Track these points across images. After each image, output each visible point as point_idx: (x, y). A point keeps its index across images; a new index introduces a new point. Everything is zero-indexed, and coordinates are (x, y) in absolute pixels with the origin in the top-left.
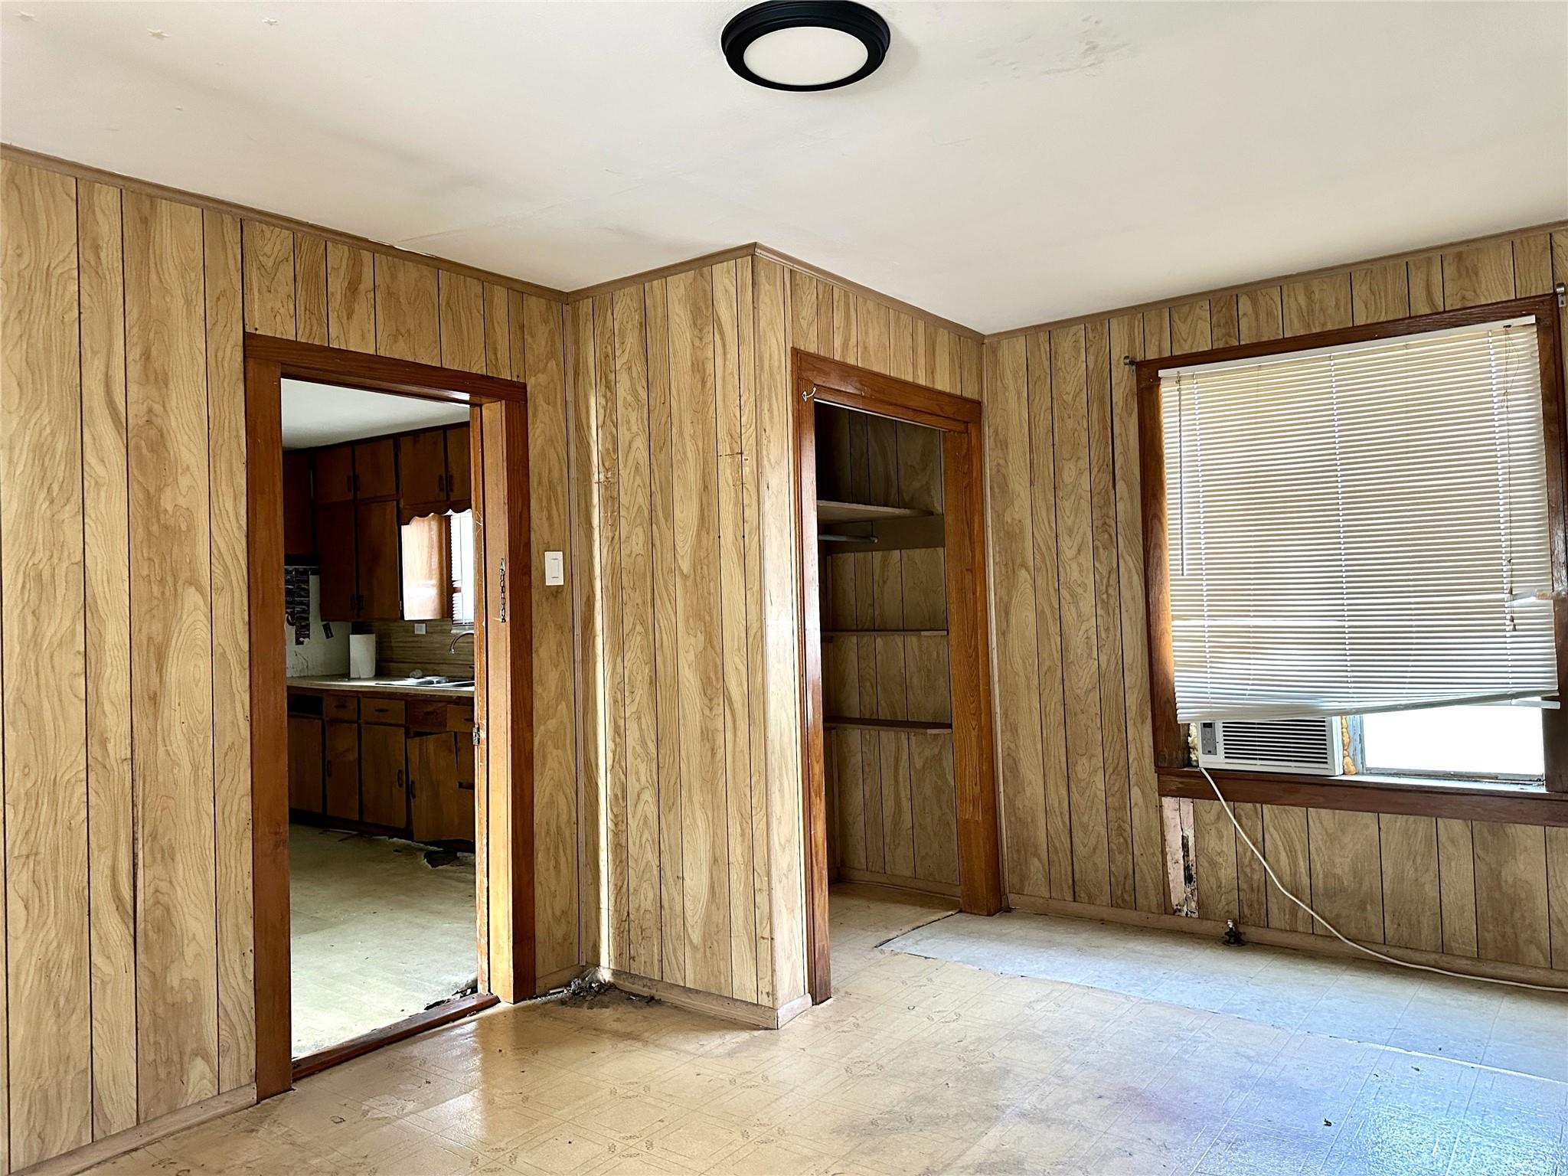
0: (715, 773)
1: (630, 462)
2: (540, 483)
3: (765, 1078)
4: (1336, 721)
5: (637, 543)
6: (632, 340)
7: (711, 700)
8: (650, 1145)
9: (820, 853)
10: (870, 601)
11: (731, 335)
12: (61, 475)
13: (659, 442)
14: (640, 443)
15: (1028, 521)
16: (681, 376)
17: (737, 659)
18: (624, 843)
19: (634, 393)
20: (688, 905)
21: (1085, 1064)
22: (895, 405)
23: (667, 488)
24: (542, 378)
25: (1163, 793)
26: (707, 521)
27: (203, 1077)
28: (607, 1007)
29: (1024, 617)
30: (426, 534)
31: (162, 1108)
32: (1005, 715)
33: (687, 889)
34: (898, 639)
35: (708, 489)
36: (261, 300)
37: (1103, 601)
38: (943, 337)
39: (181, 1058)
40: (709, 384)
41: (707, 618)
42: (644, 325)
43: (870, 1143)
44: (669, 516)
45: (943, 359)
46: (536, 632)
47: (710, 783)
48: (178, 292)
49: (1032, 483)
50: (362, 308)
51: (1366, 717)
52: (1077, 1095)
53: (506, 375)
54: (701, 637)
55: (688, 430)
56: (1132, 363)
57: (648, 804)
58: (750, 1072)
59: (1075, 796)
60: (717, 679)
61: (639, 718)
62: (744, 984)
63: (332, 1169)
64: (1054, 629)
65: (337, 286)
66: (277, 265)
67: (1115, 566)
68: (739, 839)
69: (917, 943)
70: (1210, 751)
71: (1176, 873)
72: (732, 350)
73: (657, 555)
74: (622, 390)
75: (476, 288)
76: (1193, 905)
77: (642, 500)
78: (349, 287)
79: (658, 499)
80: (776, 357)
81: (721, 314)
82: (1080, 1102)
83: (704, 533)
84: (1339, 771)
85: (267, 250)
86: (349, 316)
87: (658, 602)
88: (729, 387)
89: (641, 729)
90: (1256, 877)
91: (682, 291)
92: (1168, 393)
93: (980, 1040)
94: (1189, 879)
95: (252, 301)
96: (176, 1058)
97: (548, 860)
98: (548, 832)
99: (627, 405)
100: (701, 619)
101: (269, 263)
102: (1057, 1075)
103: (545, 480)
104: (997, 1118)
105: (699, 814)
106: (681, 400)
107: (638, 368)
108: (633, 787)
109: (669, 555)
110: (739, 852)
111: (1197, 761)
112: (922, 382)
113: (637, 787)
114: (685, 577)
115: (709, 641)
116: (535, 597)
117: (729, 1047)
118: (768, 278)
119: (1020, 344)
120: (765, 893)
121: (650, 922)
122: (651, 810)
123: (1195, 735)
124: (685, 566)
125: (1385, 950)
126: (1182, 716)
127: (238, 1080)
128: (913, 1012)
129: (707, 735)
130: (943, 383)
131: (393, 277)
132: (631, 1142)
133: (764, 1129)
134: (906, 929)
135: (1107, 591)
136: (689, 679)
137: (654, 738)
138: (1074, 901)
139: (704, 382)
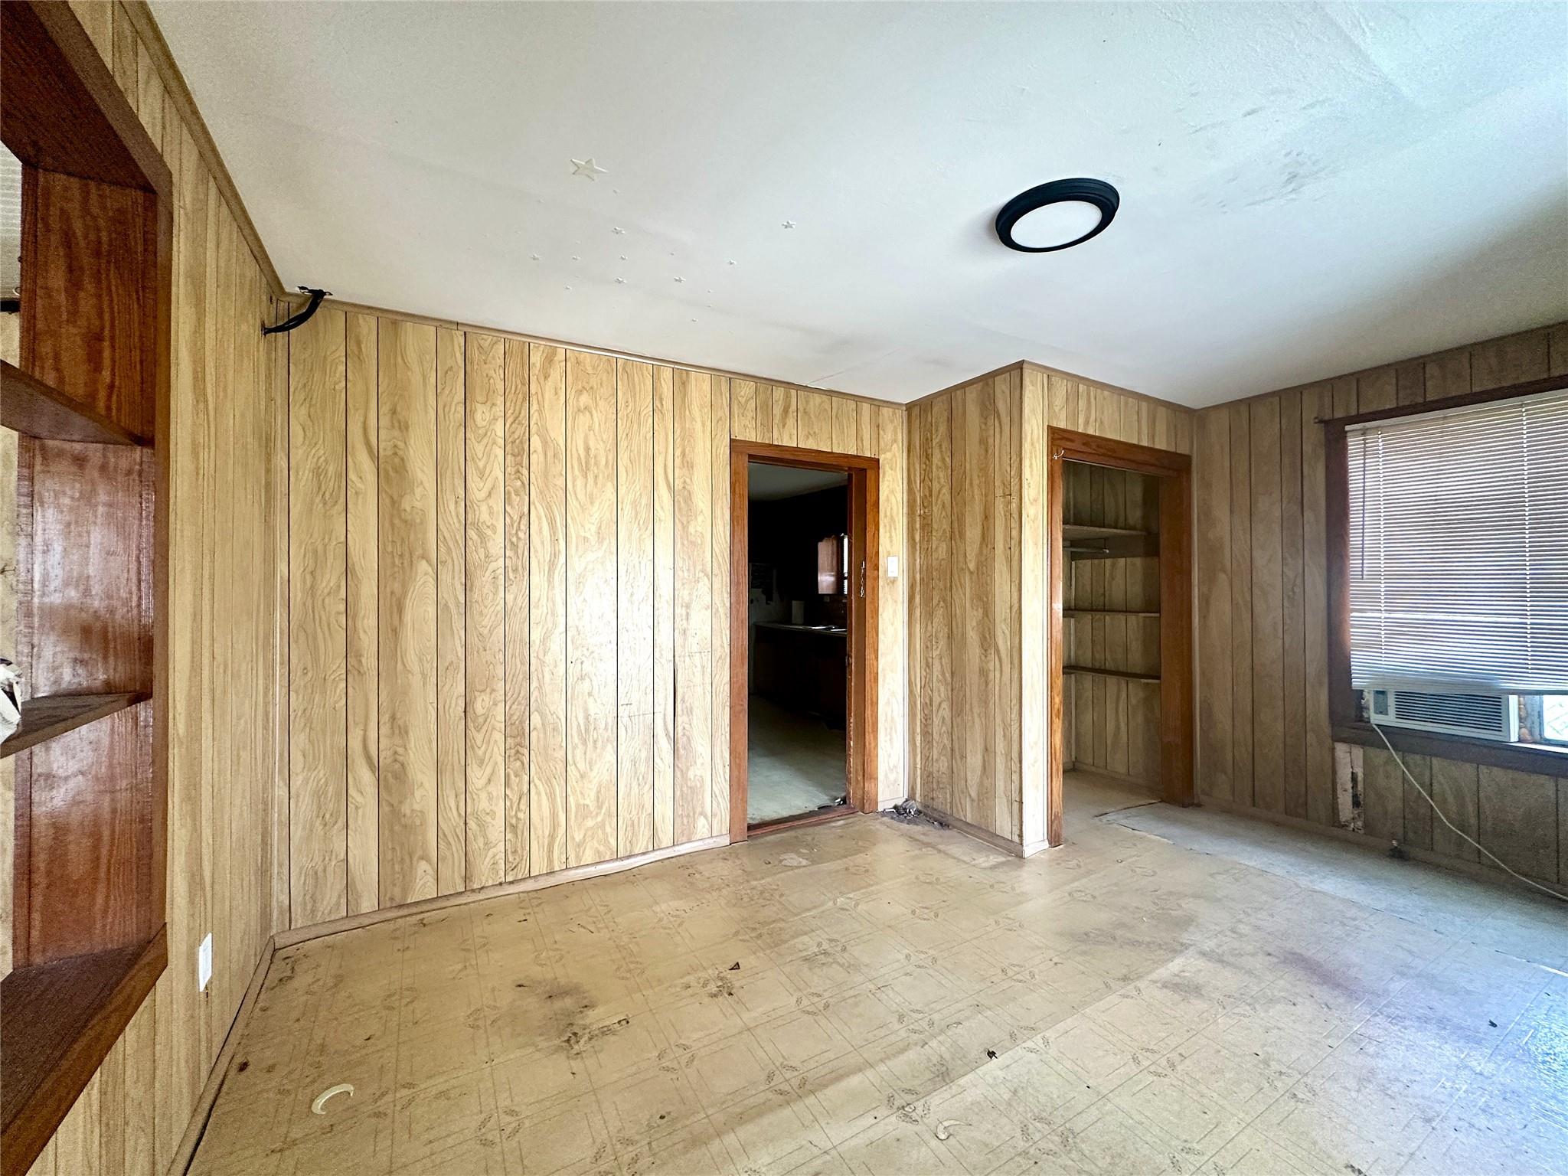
0: (987, 696)
1: (939, 502)
2: (886, 516)
3: (1013, 889)
4: (1513, 700)
5: (942, 551)
6: (943, 428)
7: (986, 651)
8: (936, 915)
9: (1058, 754)
10: (1101, 591)
11: (1005, 420)
12: (644, 516)
13: (957, 490)
14: (946, 491)
15: (1228, 537)
16: (973, 447)
17: (1004, 627)
18: (930, 731)
19: (943, 460)
20: (969, 774)
21: (1258, 928)
22: (1123, 459)
23: (961, 520)
24: (889, 455)
25: (1337, 739)
26: (986, 538)
27: (704, 827)
28: (917, 825)
29: (1222, 607)
30: (830, 548)
31: (685, 839)
32: (1203, 674)
33: (968, 765)
34: (1122, 617)
35: (987, 517)
36: (739, 421)
37: (1289, 596)
38: (1162, 412)
39: (694, 814)
40: (990, 451)
41: (985, 599)
42: (950, 420)
43: (1084, 947)
44: (962, 535)
45: (1161, 427)
46: (881, 603)
47: (985, 702)
48: (699, 420)
49: (1231, 512)
50: (791, 422)
51: (1546, 697)
52: (1250, 948)
53: (868, 455)
54: (981, 611)
55: (976, 482)
56: (1321, 422)
57: (945, 711)
58: (1004, 883)
59: (1258, 735)
60: (990, 638)
61: (941, 659)
62: (1004, 826)
63: (761, 888)
64: (1246, 616)
65: (777, 411)
66: (747, 401)
67: (1301, 571)
68: (1002, 739)
69: (1127, 818)
70: (1382, 710)
71: (1345, 800)
72: (1006, 428)
73: (954, 559)
74: (936, 459)
75: (852, 405)
76: (1360, 824)
77: (946, 526)
78: (784, 410)
79: (956, 525)
80: (1036, 431)
81: (1000, 408)
82: (1253, 955)
83: (984, 546)
84: (1514, 737)
85: (742, 393)
86: (784, 426)
87: (954, 587)
88: (1004, 452)
89: (942, 665)
90: (1422, 811)
91: (974, 395)
92: (1354, 443)
93: (1171, 893)
94: (1356, 803)
95: (734, 422)
96: (691, 815)
97: (886, 736)
98: (886, 720)
99: (938, 467)
100: (981, 600)
101: (743, 401)
102: (1233, 931)
103: (888, 514)
104: (1181, 951)
105: (977, 720)
106: (972, 464)
107: (945, 445)
108: (936, 700)
109: (961, 559)
110: (1002, 745)
111: (1369, 718)
112: (1145, 443)
113: (939, 700)
114: (971, 573)
115: (986, 614)
116: (881, 583)
117: (991, 863)
118: (1031, 382)
119: (1224, 414)
120: (1018, 774)
121: (945, 779)
122: (947, 714)
123: (1369, 699)
124: (972, 566)
125: (1557, 887)
126: (1356, 684)
127: (721, 831)
128: (1121, 865)
129: (983, 673)
130: (1161, 444)
131: (807, 402)
132: (926, 911)
133: (1010, 922)
134: (1119, 808)
135: (1293, 589)
136: (972, 636)
137: (950, 671)
138: (1254, 806)
139: (987, 451)
